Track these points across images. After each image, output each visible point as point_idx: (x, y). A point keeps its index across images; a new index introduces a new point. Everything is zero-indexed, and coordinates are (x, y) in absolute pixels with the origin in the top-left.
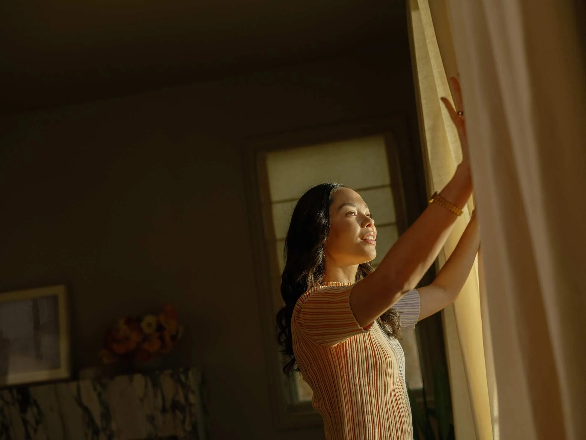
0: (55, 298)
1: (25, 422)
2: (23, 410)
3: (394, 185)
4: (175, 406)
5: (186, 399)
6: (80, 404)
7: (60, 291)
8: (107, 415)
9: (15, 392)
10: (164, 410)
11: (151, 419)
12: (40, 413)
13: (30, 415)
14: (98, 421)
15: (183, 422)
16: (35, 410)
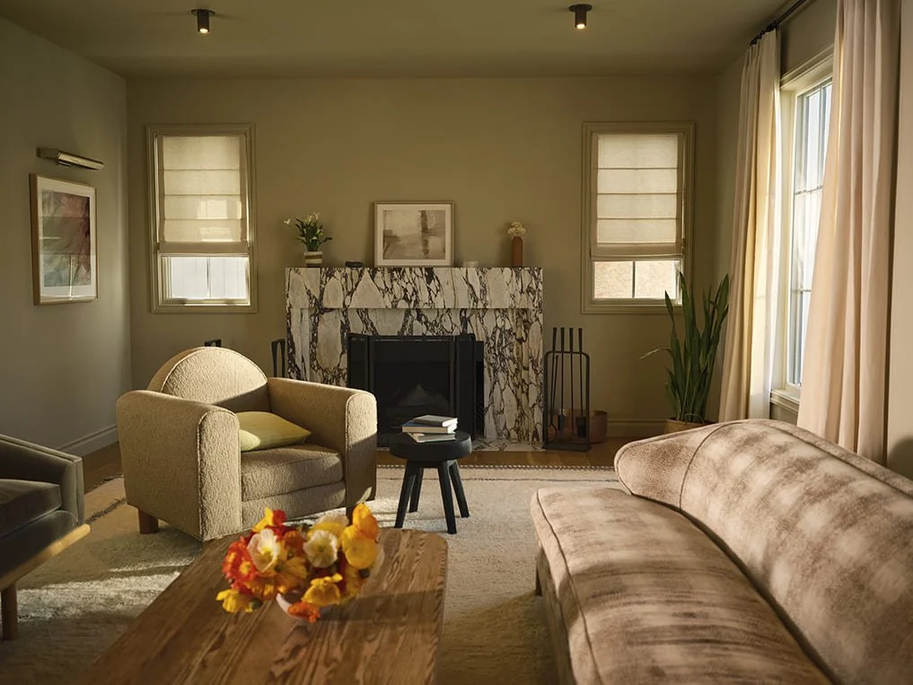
0: (443, 212)
1: (429, 290)
2: (429, 282)
3: (679, 168)
4: (529, 290)
5: (537, 287)
6: (467, 283)
7: (447, 208)
8: (484, 291)
9: (423, 270)
10: (522, 292)
11: (513, 296)
12: (439, 285)
13: (433, 285)
14: (478, 294)
15: (534, 301)
16: (437, 282)
